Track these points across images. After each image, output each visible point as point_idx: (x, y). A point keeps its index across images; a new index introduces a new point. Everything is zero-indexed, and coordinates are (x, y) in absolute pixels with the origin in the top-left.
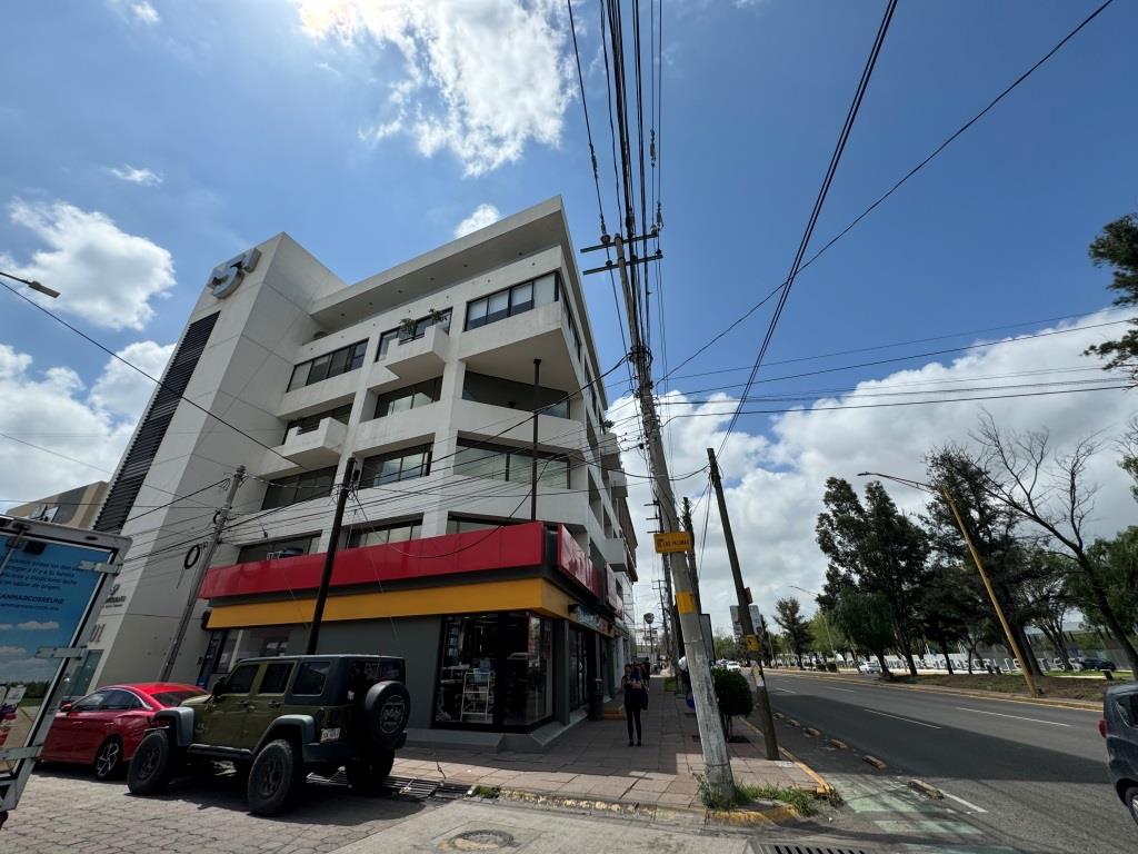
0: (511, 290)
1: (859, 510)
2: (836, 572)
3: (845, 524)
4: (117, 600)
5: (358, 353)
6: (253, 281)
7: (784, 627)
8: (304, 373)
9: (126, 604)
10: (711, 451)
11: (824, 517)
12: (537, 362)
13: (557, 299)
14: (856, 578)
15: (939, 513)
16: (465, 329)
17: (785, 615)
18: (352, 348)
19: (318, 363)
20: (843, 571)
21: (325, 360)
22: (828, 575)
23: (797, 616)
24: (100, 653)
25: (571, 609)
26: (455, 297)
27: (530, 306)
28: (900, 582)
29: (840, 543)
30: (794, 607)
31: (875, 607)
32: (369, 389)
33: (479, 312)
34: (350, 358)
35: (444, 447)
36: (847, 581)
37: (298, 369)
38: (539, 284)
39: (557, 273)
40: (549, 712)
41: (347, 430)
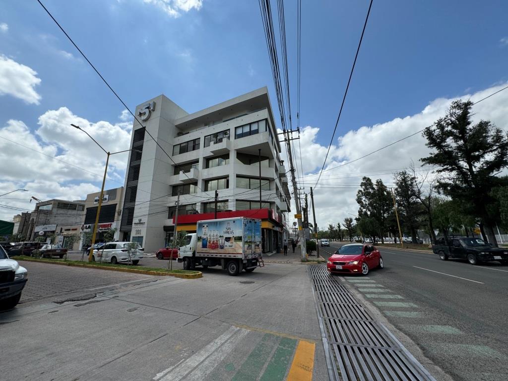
0: (250, 124)
1: (373, 189)
2: (362, 211)
3: (367, 194)
4: (142, 223)
5: (197, 143)
6: (156, 115)
7: (346, 228)
8: (178, 149)
9: (146, 224)
10: (311, 188)
11: (360, 191)
12: (260, 150)
13: (266, 130)
14: (369, 213)
15: (398, 192)
16: (235, 139)
17: (347, 223)
18: (194, 141)
19: (182, 145)
20: (364, 210)
21: (185, 144)
22: (359, 211)
23: (352, 223)
24: (142, 237)
25: (273, 227)
26: (230, 125)
27: (257, 132)
28: (384, 213)
29: (364, 200)
30: (351, 220)
31: (371, 222)
32: (204, 158)
33: (239, 131)
34: (195, 144)
35: (232, 180)
36: (366, 213)
37: (175, 147)
38: (260, 123)
39: (266, 120)
40: (268, 250)
41: (198, 171)
